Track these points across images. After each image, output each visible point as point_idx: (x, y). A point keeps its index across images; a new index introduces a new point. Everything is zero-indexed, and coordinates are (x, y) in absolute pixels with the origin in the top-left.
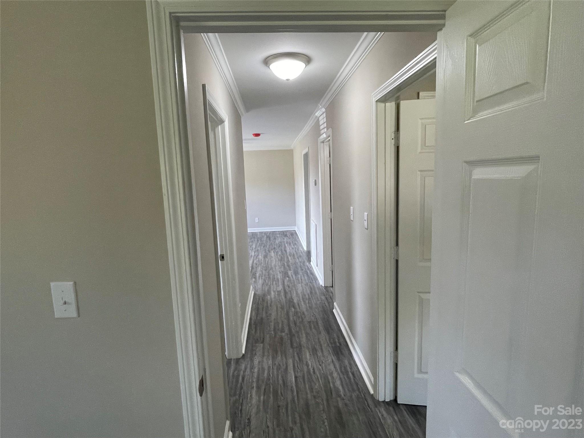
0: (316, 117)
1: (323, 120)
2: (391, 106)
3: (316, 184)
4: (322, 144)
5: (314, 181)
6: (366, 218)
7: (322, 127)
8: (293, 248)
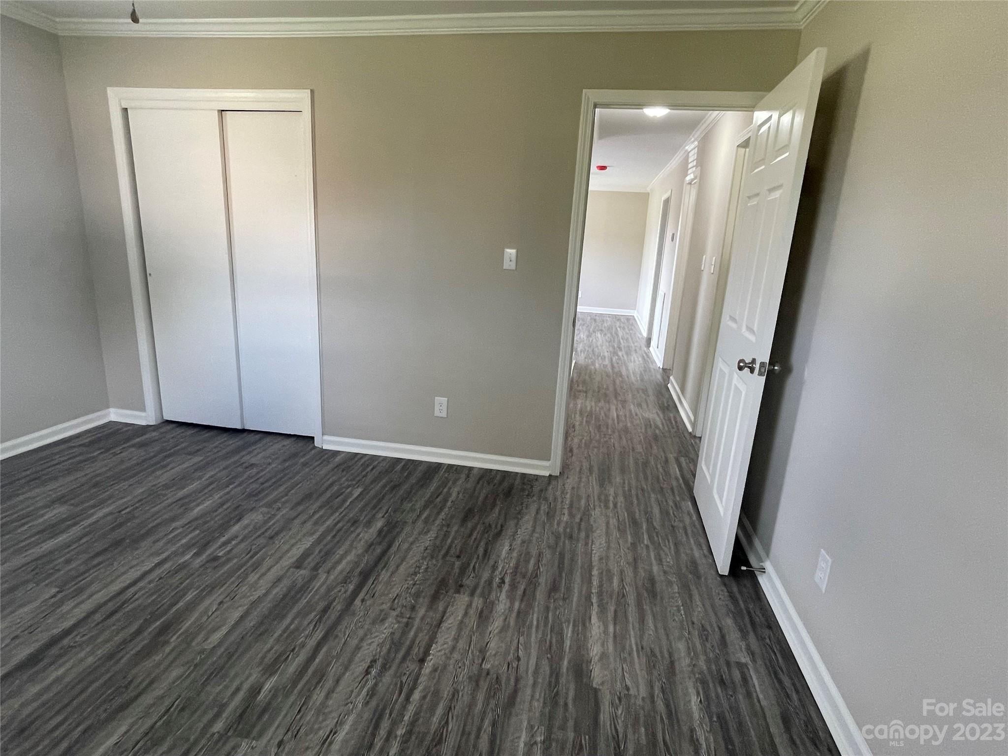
1: (693, 157)
3: (673, 240)
4: (689, 186)
5: (672, 234)
6: (713, 263)
7: (690, 166)
8: (627, 333)
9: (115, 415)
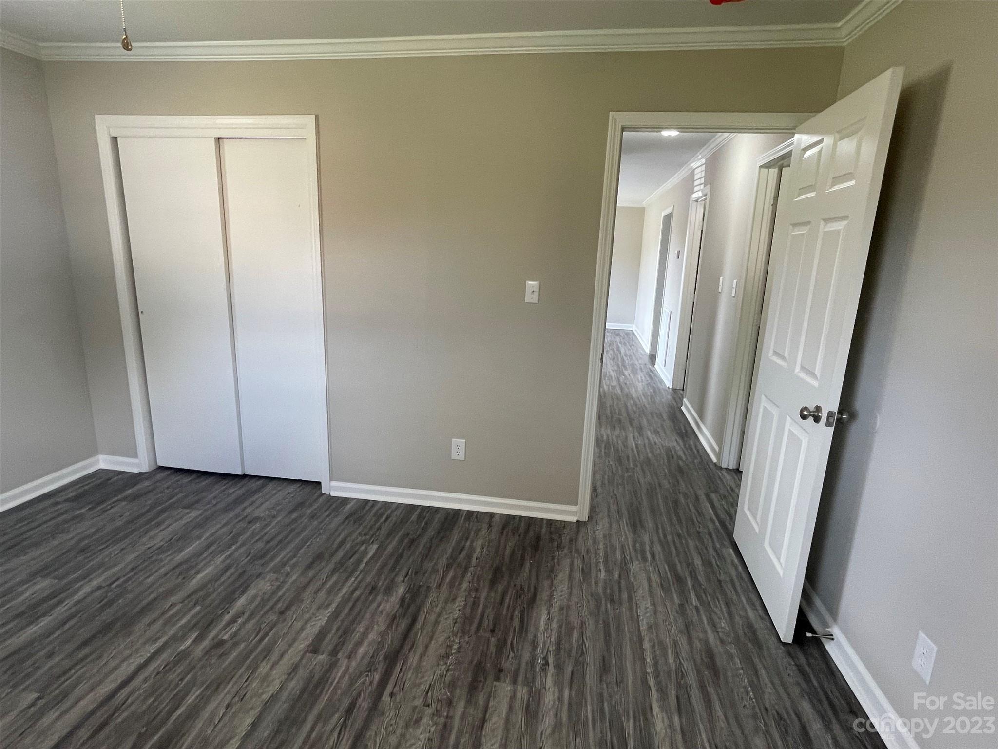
0: (692, 167)
1: (699, 174)
2: (774, 171)
3: (678, 257)
4: (695, 203)
5: (677, 252)
6: (734, 286)
7: (696, 183)
8: (629, 349)
9: (104, 462)
